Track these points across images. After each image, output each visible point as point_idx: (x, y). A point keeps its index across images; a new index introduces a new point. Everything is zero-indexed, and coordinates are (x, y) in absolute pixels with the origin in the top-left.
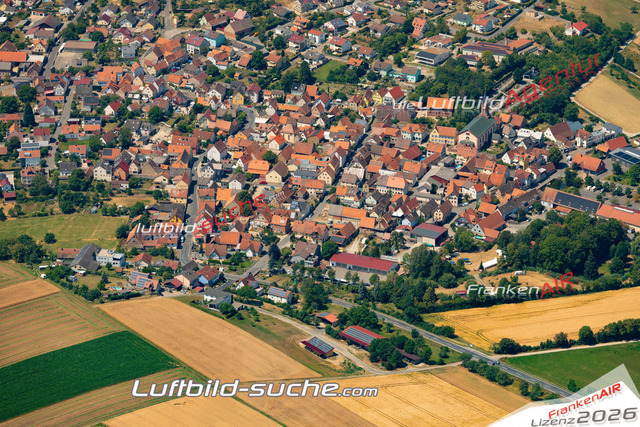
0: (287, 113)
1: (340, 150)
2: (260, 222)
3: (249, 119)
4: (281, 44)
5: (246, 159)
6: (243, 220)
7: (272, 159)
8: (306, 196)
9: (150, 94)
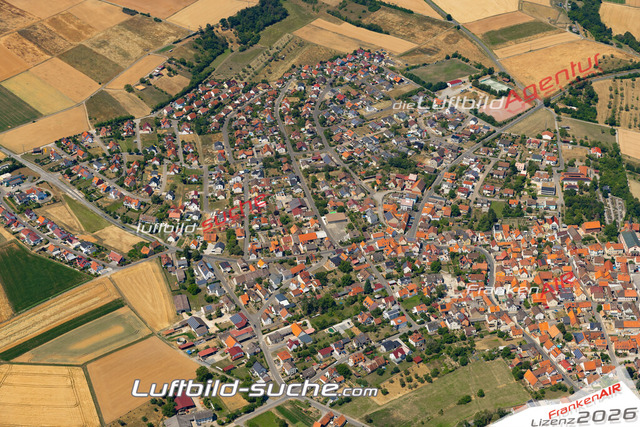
4: (452, 195)
9: (417, 250)
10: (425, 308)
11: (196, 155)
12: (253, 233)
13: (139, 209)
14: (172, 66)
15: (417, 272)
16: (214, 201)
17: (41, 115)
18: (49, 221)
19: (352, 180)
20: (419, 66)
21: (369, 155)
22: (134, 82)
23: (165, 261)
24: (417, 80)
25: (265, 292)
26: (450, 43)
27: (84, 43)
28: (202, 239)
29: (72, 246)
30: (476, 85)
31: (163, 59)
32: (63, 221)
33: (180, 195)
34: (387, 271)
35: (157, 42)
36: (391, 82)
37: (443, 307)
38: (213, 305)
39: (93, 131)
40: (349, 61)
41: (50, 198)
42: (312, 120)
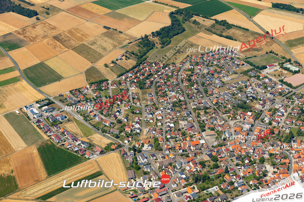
4: (270, 124)
9: (252, 151)
10: (256, 182)
11: (139, 99)
12: (167, 140)
13: (110, 126)
14: (128, 55)
15: (252, 163)
16: (148, 122)
17: (63, 78)
18: (66, 131)
19: (218, 114)
20: (252, 57)
21: (227, 102)
22: (109, 62)
23: (123, 153)
24: (251, 64)
25: (174, 171)
26: (268, 46)
27: (84, 43)
28: (142, 142)
29: (77, 143)
30: (282, 67)
31: (123, 51)
32: (73, 131)
33: (130, 119)
34: (236, 162)
35: (120, 43)
36: (238, 65)
37: (266, 181)
38: (147, 176)
39: (88, 86)
40: (216, 54)
41: (66, 119)
42: (197, 83)
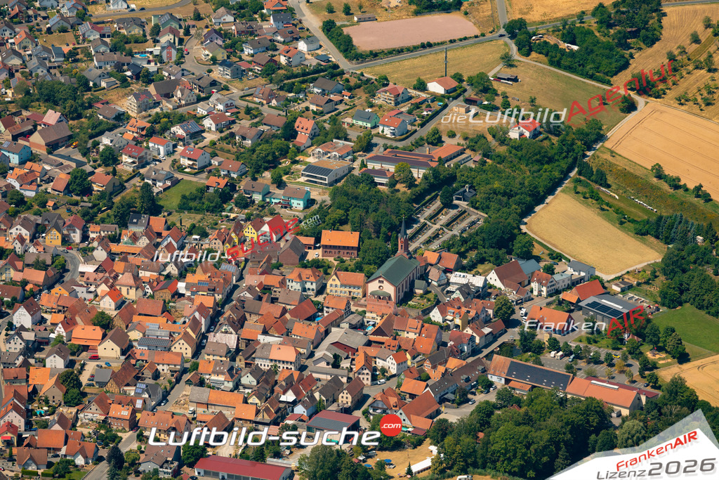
0: (124, 256)
1: (201, 309)
2: (93, 414)
3: (70, 266)
4: (111, 158)
5: (69, 324)
6: (69, 411)
7: (105, 323)
8: (156, 375)
